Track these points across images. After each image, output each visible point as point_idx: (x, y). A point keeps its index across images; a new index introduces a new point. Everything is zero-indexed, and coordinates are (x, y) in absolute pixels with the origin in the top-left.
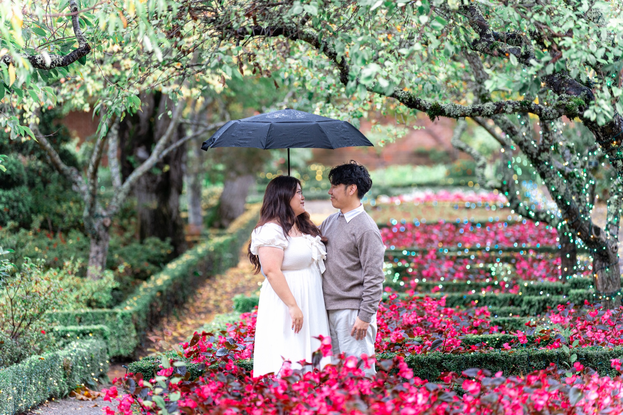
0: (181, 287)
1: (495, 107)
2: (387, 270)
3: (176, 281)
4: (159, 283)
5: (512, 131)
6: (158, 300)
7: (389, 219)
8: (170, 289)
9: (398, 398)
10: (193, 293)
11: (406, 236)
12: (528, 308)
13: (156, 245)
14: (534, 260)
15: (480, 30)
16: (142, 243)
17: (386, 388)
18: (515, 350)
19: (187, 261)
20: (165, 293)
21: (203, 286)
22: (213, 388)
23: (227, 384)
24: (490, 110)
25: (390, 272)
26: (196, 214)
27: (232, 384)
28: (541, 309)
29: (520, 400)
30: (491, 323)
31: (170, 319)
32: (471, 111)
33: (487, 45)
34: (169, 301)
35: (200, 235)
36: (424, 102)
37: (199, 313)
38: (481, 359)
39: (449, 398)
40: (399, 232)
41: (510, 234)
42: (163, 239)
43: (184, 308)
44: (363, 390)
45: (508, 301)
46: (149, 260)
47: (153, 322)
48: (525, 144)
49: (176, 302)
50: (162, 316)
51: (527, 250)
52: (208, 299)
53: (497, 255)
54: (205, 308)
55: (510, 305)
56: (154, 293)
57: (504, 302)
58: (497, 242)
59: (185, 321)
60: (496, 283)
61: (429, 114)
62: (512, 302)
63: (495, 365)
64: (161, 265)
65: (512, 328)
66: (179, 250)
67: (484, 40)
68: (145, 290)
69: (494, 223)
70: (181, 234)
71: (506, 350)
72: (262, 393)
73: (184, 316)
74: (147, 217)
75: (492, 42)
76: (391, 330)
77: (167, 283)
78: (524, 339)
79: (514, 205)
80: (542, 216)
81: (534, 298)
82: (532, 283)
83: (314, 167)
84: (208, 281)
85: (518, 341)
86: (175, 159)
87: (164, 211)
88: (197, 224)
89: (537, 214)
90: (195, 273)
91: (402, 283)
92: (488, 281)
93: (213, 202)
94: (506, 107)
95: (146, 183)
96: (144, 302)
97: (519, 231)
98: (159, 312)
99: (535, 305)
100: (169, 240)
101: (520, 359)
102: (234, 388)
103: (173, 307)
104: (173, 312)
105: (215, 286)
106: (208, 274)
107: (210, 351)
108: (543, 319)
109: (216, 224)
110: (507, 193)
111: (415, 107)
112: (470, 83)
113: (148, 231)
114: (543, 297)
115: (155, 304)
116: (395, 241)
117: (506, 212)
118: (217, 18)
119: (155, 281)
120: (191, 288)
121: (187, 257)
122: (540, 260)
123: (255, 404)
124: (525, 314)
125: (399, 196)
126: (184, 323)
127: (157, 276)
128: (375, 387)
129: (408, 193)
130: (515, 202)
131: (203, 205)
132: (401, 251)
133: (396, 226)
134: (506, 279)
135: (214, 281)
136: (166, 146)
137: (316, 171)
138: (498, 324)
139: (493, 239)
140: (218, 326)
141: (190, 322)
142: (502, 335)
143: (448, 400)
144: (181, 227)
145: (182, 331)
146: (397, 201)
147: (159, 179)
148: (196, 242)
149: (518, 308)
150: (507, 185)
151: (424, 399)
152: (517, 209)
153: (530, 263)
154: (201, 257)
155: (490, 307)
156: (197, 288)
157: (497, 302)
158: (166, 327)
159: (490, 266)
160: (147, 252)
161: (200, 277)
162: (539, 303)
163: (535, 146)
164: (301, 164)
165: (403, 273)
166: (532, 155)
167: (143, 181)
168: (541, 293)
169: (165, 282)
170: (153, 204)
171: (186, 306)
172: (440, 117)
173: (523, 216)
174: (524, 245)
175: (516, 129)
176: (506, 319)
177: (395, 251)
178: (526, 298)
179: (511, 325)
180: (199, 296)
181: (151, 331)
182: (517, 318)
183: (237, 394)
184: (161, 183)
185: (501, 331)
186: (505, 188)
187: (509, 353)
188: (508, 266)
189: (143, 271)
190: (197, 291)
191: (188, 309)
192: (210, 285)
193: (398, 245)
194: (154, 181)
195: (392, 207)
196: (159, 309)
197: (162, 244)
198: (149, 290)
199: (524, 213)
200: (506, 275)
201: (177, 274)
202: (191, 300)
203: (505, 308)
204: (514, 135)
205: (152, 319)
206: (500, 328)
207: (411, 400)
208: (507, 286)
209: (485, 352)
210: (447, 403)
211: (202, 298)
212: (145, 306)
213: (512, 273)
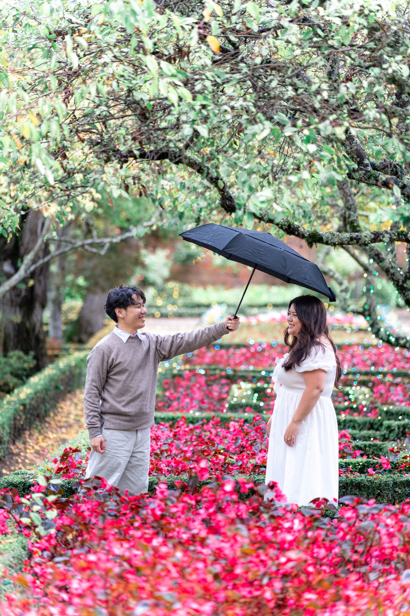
0: (44, 401)
1: (373, 236)
2: (246, 390)
3: (38, 395)
4: (22, 396)
5: (379, 258)
6: (21, 413)
7: (246, 338)
8: (33, 402)
9: (274, 522)
10: (54, 407)
11: (264, 356)
12: (388, 432)
13: (19, 358)
14: (392, 384)
15: (358, 159)
16: (5, 356)
17: (262, 513)
18: (380, 475)
19: (49, 375)
20: (28, 407)
21: (64, 400)
22: (89, 506)
23: (103, 503)
24: (367, 239)
25: (249, 392)
26: (56, 328)
27: (108, 503)
28: (401, 434)
29: (396, 529)
30: (353, 447)
31: (32, 432)
32: (349, 239)
33: (365, 174)
34: (32, 414)
35: (60, 349)
36: (302, 229)
37: (61, 427)
38: (347, 484)
39: (324, 524)
40: (256, 352)
41: (366, 357)
42: (26, 353)
43: (46, 422)
44: (239, 513)
45: (368, 425)
46: (12, 373)
47: (16, 434)
48: (392, 271)
49: (38, 416)
50: (25, 430)
51: (385, 374)
52: (69, 413)
53: (355, 378)
54: (66, 422)
55: (369, 429)
56: (17, 406)
57: (362, 426)
58: (354, 365)
59: (46, 434)
60: (355, 406)
61: (307, 241)
62: (372, 426)
63: (360, 490)
64: (24, 378)
65: (373, 453)
66: (41, 363)
67: (361, 169)
68: (9, 403)
69: (350, 346)
70: (42, 348)
71: (372, 475)
72: (138, 513)
73: (45, 430)
74: (11, 330)
75: (369, 171)
76: (256, 451)
77: (30, 396)
78: (388, 465)
79: (375, 330)
80: (402, 342)
81: (394, 423)
82: (391, 407)
83: (171, 285)
84: (69, 396)
85: (381, 466)
86: (40, 274)
87: (28, 325)
88: (56, 338)
89: (397, 339)
90: (57, 388)
91: (262, 404)
92: (346, 404)
93: (73, 316)
94: (383, 237)
95: (11, 296)
96: (9, 415)
97: (375, 355)
98: (22, 425)
99: (394, 430)
100: (32, 353)
101: (386, 485)
102: (110, 507)
103: (35, 420)
104: (34, 426)
105: (76, 401)
106: (69, 388)
107: (79, 468)
108: (404, 445)
109: (76, 338)
110: (368, 318)
111: (294, 234)
112: (336, 208)
113: (11, 344)
114: (402, 422)
115: (18, 418)
116: (253, 361)
117: (361, 335)
118: (102, 140)
119: (18, 394)
120: (52, 402)
121: (49, 371)
122: (397, 385)
123: (132, 524)
124: (385, 438)
125: (255, 315)
126: (46, 437)
127: (20, 389)
128: (251, 510)
129: (264, 313)
130: (376, 327)
131: (63, 318)
132: (260, 372)
133: (254, 345)
134: (364, 403)
135: (75, 395)
136: (34, 262)
137: (173, 289)
138: (359, 448)
139: (350, 361)
140: (83, 442)
141: (51, 436)
142: (365, 459)
143: (323, 526)
144: (44, 342)
145: (44, 445)
146: (253, 321)
147: (23, 293)
148: (57, 356)
149: (378, 433)
150: (369, 310)
151: (300, 524)
152: (377, 334)
153: (386, 388)
154: (63, 372)
155: (350, 430)
156: (58, 402)
157: (356, 425)
158: (29, 440)
159: (348, 389)
160: (11, 365)
161: (61, 391)
162: (399, 428)
163: (401, 273)
164: (159, 281)
165: (262, 394)
166: (398, 281)
167: (8, 295)
168: (400, 417)
169: (28, 396)
170: (17, 318)
171: (47, 419)
172: (318, 244)
173: (383, 341)
174: (381, 369)
175: (383, 255)
176: (367, 443)
177: (254, 371)
178: (386, 423)
179: (371, 450)
180: (60, 410)
181: (14, 443)
182: (378, 443)
183: (113, 513)
184: (25, 297)
185: (362, 455)
186: (367, 313)
187: (375, 479)
188: (365, 390)
189: (6, 384)
190: (58, 405)
191: (49, 423)
192: (71, 399)
193: (255, 365)
194: (18, 295)
195: (249, 326)
196: (22, 422)
197: (25, 358)
198: (13, 403)
199: (385, 338)
200: (365, 399)
201: (39, 387)
202: (52, 414)
203: (365, 432)
204: (381, 262)
205: (15, 432)
206: (362, 452)
207: (287, 525)
208: (365, 409)
209: (351, 477)
210: (322, 529)
211: (63, 412)
212: (9, 419)
213: (370, 396)
